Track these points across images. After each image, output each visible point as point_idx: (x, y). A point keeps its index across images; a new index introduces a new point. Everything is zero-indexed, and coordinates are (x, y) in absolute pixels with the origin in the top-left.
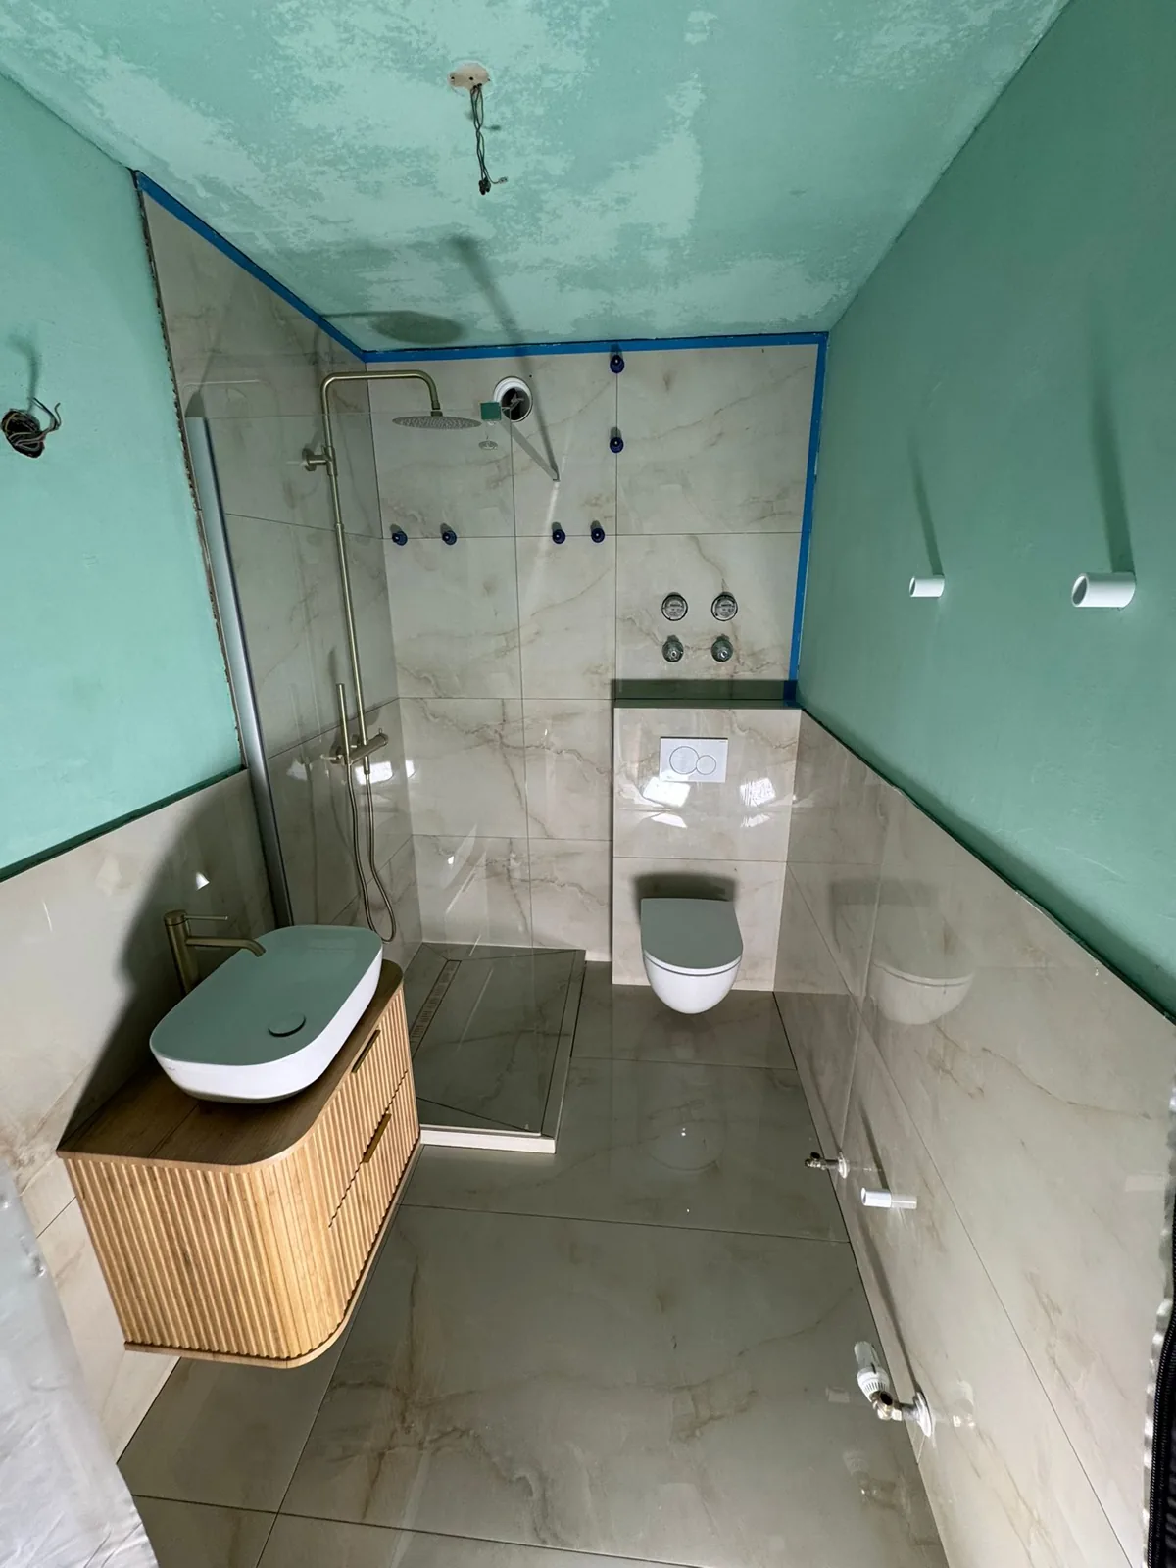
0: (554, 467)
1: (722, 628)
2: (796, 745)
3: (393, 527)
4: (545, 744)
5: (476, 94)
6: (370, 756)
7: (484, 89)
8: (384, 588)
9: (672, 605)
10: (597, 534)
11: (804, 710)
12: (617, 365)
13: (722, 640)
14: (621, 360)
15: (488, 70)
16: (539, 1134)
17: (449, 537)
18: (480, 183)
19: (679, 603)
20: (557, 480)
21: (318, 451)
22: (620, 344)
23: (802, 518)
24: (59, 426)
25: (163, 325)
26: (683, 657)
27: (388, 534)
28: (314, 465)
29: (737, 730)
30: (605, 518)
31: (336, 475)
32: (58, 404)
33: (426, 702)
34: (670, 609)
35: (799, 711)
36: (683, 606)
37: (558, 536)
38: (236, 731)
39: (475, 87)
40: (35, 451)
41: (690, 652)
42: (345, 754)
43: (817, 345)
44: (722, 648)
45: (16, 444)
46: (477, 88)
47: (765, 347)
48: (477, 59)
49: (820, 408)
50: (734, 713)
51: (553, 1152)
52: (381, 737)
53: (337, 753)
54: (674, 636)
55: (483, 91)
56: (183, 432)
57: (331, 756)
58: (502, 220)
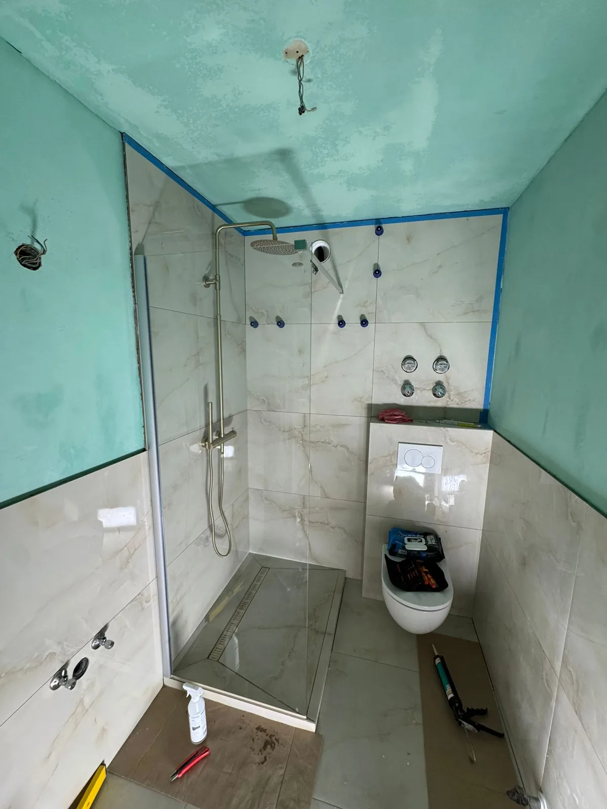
0: (341, 286)
1: (440, 377)
2: (489, 454)
3: (251, 318)
4: (327, 441)
5: (300, 61)
6: (225, 443)
7: (305, 58)
8: (244, 351)
9: (408, 363)
10: (364, 322)
11: (495, 431)
12: (379, 231)
13: (439, 384)
14: (381, 228)
15: (307, 43)
16: (305, 717)
17: (281, 324)
18: (299, 109)
19: (413, 362)
20: (342, 293)
21: (211, 277)
22: (381, 220)
23: (492, 314)
24: (46, 251)
25: (128, 208)
26: (414, 394)
27: (248, 322)
28: (209, 284)
29: (449, 441)
30: (369, 313)
31: (220, 290)
32: (46, 240)
33: (262, 413)
34: (406, 366)
35: (492, 432)
36: (414, 364)
37: (341, 323)
38: (143, 429)
39: (300, 58)
40: (35, 266)
41: (419, 392)
42: (209, 443)
43: (502, 215)
44: (439, 388)
45: (23, 263)
46: (301, 58)
47: (468, 218)
48: (301, 37)
49: (504, 250)
50: (447, 430)
51: (314, 731)
52: (233, 433)
53: (206, 441)
54: (408, 380)
55: (304, 59)
56: (132, 263)
57: (202, 443)
58: (316, 148)
